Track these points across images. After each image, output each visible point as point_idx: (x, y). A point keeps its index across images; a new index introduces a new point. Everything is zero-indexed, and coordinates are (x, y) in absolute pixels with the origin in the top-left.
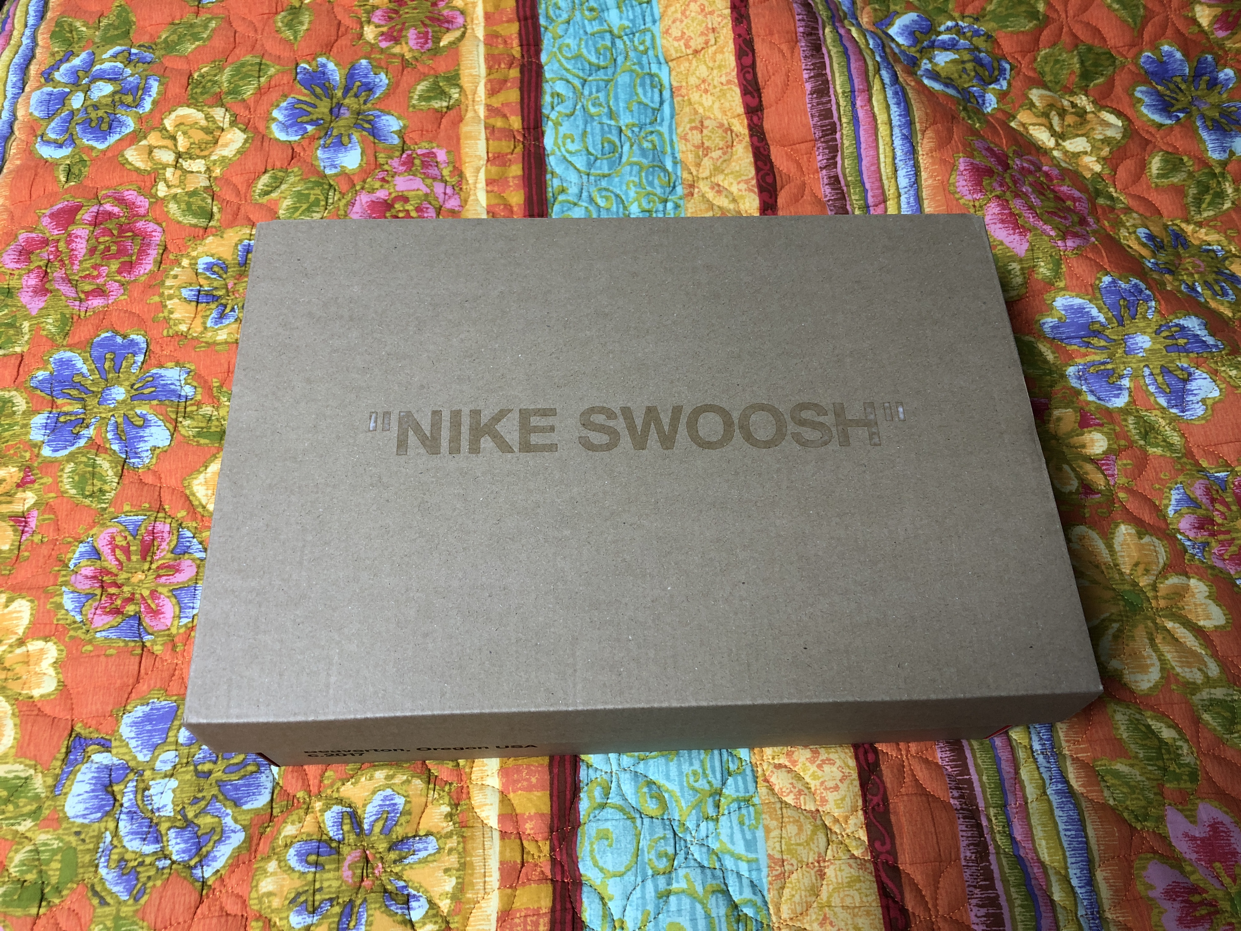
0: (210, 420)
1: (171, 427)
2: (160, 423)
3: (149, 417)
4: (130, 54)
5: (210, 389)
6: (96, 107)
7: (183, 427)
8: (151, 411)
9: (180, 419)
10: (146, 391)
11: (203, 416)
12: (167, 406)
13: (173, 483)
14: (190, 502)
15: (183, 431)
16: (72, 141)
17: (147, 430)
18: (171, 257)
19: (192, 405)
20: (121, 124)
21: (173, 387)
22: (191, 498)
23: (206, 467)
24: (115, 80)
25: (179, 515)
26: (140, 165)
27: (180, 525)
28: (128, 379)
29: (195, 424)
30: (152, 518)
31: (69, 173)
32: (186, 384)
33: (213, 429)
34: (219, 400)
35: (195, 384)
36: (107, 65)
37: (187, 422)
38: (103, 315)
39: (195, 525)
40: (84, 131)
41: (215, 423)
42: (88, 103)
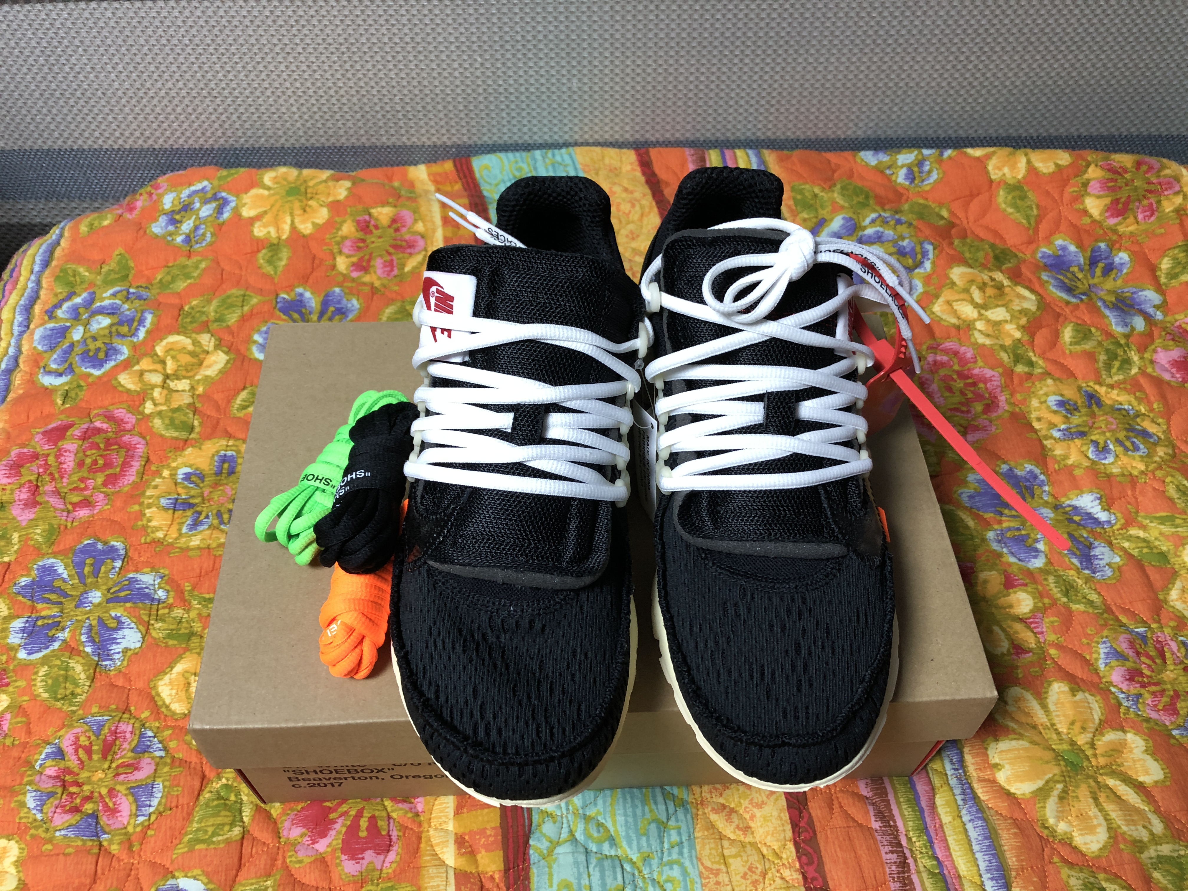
0: (180, 622)
1: (143, 630)
2: (133, 625)
3: (123, 619)
4: (128, 293)
5: (182, 592)
6: (94, 339)
7: (154, 629)
8: (125, 614)
9: (152, 622)
10: (122, 594)
11: (174, 618)
12: (140, 609)
13: (140, 685)
14: (155, 702)
15: (154, 634)
16: (70, 369)
17: (120, 632)
18: (153, 468)
19: (164, 608)
20: (116, 351)
21: (147, 590)
22: (156, 698)
23: (172, 668)
24: (113, 314)
25: (143, 716)
26: (131, 386)
27: (143, 725)
28: (106, 584)
29: (165, 626)
30: (117, 719)
31: (66, 397)
32: (160, 588)
33: (183, 631)
34: (190, 604)
35: (168, 588)
36: (106, 302)
37: (158, 625)
38: (87, 526)
39: (157, 725)
40: (83, 360)
41: (185, 625)
42: (88, 335)
